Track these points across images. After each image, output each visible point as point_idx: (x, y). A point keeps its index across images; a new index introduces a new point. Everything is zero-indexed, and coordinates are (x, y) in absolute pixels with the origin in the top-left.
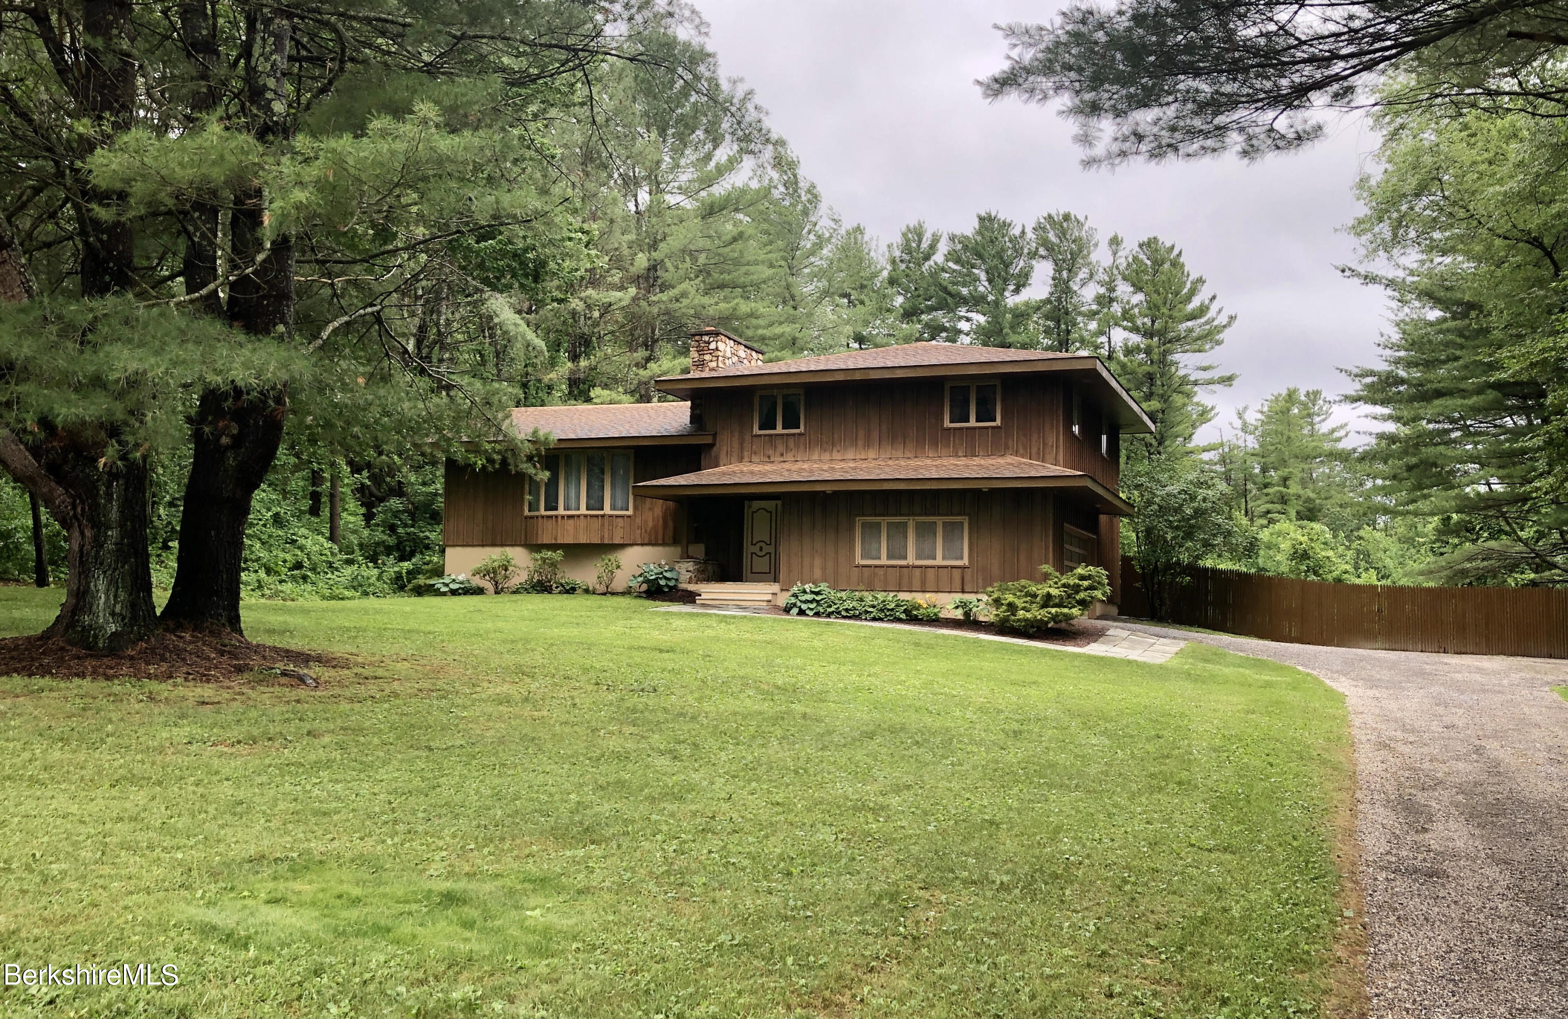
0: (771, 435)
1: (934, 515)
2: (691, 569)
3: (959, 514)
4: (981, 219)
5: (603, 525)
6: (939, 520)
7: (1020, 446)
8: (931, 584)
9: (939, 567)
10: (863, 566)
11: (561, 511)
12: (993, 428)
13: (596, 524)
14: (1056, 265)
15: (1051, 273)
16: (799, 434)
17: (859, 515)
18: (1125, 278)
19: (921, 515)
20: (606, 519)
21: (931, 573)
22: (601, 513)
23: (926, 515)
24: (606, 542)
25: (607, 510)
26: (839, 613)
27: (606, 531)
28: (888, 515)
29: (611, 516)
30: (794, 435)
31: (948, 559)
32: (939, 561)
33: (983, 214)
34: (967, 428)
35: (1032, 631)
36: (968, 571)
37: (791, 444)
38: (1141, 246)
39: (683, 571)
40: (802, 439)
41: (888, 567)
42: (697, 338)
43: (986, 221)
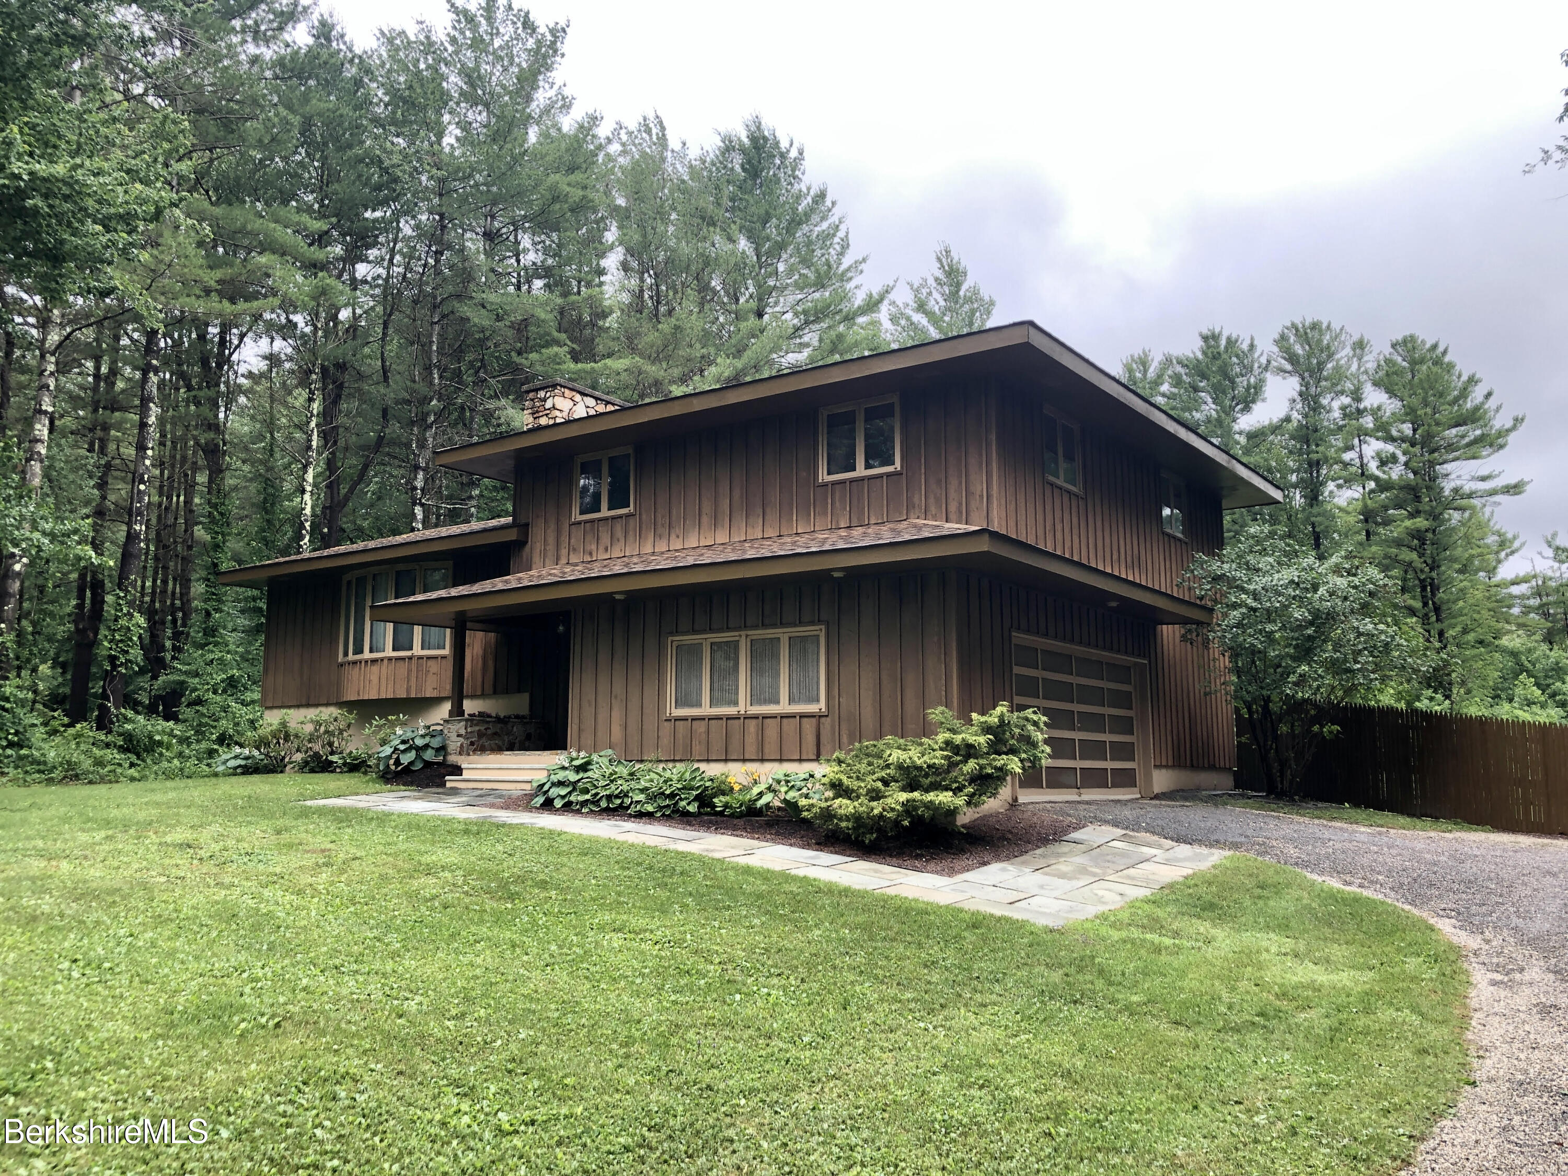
0: (592, 521)
1: (774, 626)
2: (463, 732)
3: (812, 623)
4: (1205, 338)
5: (409, 671)
6: (783, 634)
7: (932, 500)
8: (771, 749)
9: (784, 717)
10: (677, 719)
11: (367, 655)
12: (889, 475)
13: (403, 668)
14: (1303, 379)
15: (1298, 388)
16: (628, 516)
17: (672, 634)
18: (1376, 384)
19: (756, 627)
20: (414, 661)
21: (772, 728)
22: (408, 653)
23: (764, 626)
24: (413, 696)
25: (417, 650)
26: (596, 803)
27: (413, 680)
28: (711, 630)
29: (420, 658)
30: (620, 517)
31: (799, 701)
32: (784, 707)
33: (1205, 332)
34: (852, 481)
35: (869, 838)
36: (826, 722)
37: (619, 533)
38: (1394, 346)
39: (453, 736)
40: (631, 521)
41: (711, 719)
42: (531, 395)
43: (1210, 339)
